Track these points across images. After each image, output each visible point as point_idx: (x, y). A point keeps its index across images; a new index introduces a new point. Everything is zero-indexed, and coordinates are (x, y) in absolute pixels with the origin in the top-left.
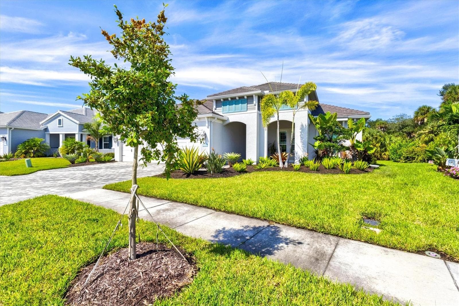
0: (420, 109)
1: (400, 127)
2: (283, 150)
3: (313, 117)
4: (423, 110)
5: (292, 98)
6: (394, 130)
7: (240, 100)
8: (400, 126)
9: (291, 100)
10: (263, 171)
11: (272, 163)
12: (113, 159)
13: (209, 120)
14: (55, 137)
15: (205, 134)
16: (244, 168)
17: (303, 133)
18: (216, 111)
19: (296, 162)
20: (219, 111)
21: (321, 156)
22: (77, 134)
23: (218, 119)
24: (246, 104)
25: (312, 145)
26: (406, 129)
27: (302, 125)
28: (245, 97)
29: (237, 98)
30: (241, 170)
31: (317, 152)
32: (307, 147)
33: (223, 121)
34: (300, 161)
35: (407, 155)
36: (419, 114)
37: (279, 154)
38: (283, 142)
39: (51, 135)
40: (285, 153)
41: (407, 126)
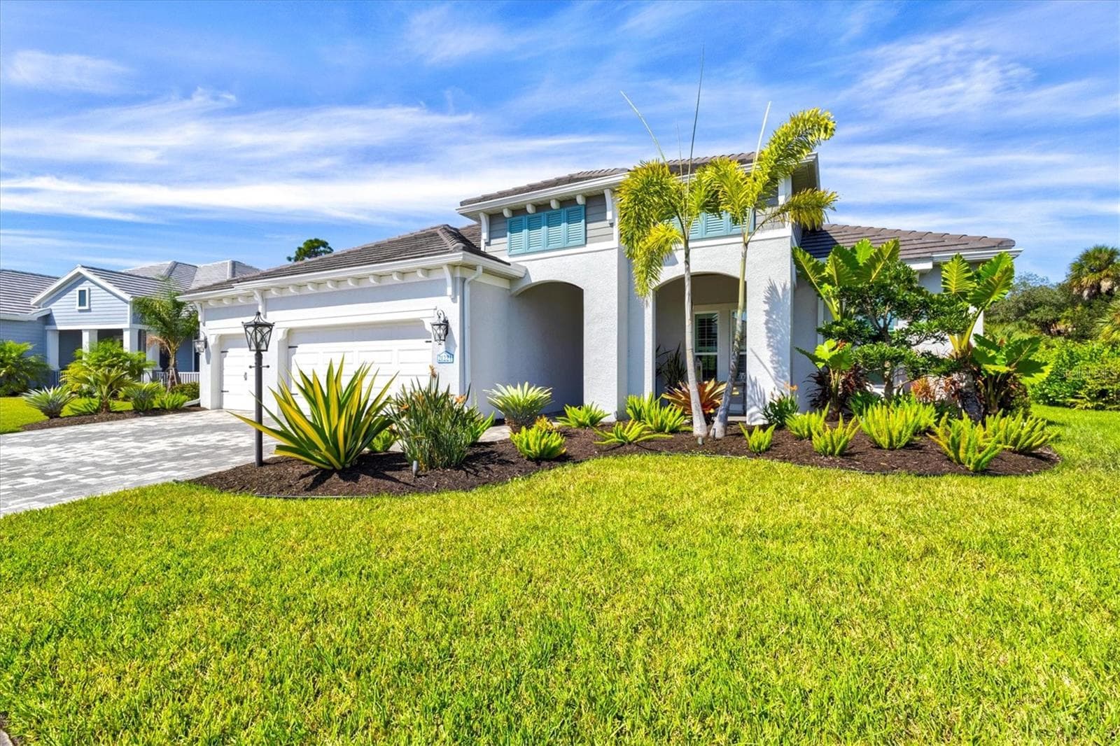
0: (1087, 256)
1: (1019, 309)
2: (708, 371)
3: (810, 260)
4: (1097, 258)
5: (738, 184)
6: (1002, 316)
7: (564, 212)
8: (1021, 305)
9: (734, 188)
10: (632, 452)
11: (666, 421)
12: (195, 402)
13: (458, 275)
14: (71, 339)
15: (446, 322)
16: (554, 444)
17: (777, 315)
18: (489, 250)
19: (752, 415)
20: (499, 248)
21: (840, 393)
22: (127, 329)
23: (486, 271)
24: (583, 221)
25: (808, 355)
26: (1037, 312)
27: (773, 289)
28: (580, 200)
29: (554, 205)
30: (542, 452)
31: (822, 379)
32: (789, 365)
33: (512, 279)
34: (766, 410)
35: (1102, 385)
36: (1086, 269)
37: (692, 386)
38: (706, 348)
39: (63, 334)
40: (712, 383)
41: (1040, 304)
